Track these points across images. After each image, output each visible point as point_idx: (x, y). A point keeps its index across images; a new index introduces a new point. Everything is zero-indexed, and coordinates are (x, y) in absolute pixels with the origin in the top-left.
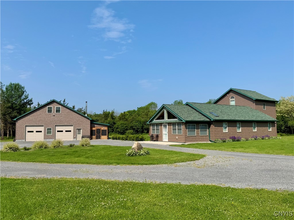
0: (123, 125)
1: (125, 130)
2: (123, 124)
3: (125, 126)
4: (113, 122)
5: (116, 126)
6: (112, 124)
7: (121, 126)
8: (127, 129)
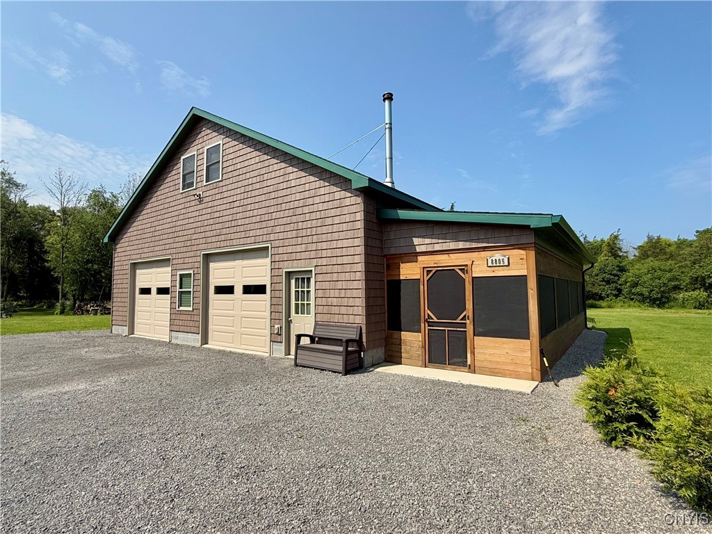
0: (659, 273)
1: (670, 291)
2: (660, 270)
3: (668, 275)
4: (618, 266)
5: (629, 276)
6: (615, 272)
7: (649, 276)
8: (677, 288)
